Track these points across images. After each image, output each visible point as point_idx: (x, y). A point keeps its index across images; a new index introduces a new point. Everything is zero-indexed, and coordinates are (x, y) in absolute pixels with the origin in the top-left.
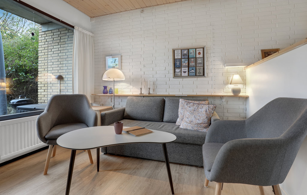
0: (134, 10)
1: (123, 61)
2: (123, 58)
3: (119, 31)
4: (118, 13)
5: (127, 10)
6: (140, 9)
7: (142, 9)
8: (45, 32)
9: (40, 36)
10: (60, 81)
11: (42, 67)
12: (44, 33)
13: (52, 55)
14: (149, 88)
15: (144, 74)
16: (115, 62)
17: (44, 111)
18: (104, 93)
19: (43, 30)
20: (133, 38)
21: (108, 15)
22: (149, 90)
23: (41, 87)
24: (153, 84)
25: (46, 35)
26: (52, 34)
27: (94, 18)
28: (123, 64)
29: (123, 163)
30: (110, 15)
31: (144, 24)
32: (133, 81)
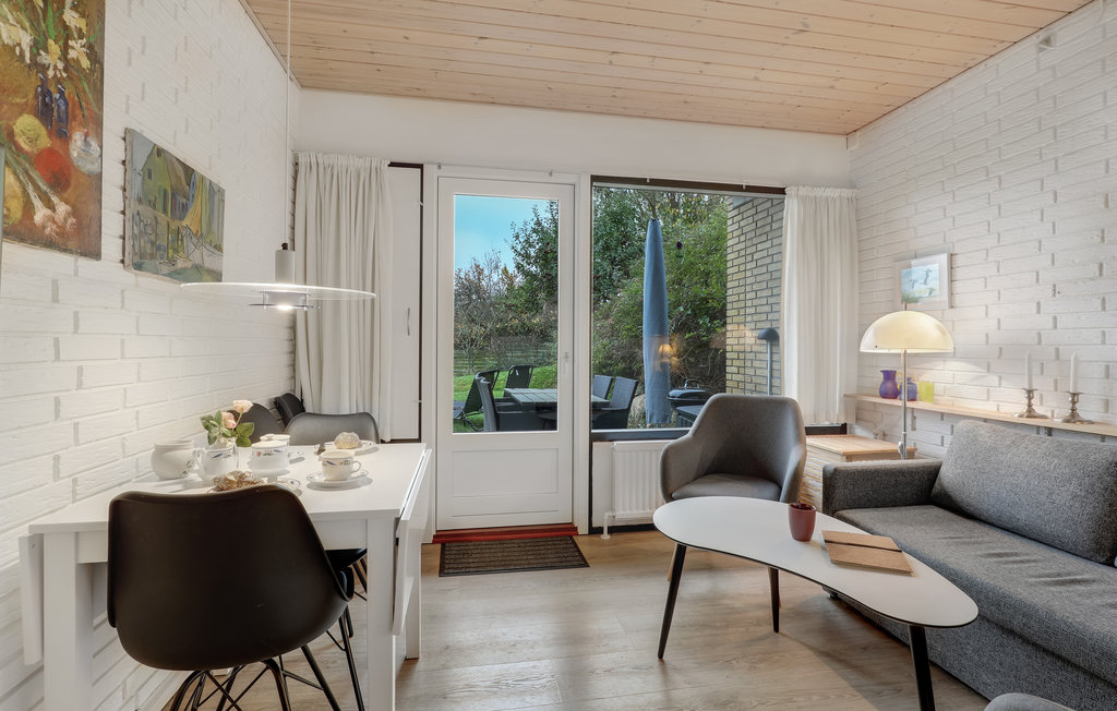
0: (1006, 52)
1: (959, 274)
2: (959, 261)
3: (940, 157)
4: (940, 90)
5: (971, 63)
6: (1034, 37)
7: (1042, 35)
8: (738, 207)
9: (729, 222)
10: (771, 345)
11: (735, 305)
12: (736, 212)
13: (756, 272)
14: (1074, 395)
15: (1055, 327)
16: (925, 283)
17: (687, 432)
18: (884, 395)
19: (736, 204)
20: (1002, 173)
21: (902, 110)
22: (1074, 402)
23: (732, 359)
24: (1103, 375)
25: (740, 217)
26: (753, 211)
27: (858, 133)
28: (958, 286)
29: (864, 648)
30: (909, 105)
31: (1055, 98)
32: (999, 357)
